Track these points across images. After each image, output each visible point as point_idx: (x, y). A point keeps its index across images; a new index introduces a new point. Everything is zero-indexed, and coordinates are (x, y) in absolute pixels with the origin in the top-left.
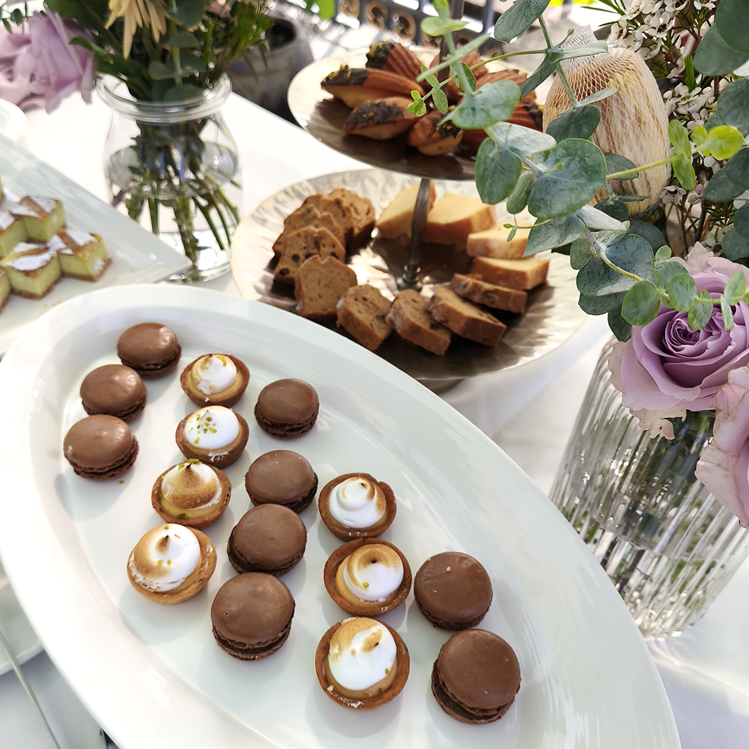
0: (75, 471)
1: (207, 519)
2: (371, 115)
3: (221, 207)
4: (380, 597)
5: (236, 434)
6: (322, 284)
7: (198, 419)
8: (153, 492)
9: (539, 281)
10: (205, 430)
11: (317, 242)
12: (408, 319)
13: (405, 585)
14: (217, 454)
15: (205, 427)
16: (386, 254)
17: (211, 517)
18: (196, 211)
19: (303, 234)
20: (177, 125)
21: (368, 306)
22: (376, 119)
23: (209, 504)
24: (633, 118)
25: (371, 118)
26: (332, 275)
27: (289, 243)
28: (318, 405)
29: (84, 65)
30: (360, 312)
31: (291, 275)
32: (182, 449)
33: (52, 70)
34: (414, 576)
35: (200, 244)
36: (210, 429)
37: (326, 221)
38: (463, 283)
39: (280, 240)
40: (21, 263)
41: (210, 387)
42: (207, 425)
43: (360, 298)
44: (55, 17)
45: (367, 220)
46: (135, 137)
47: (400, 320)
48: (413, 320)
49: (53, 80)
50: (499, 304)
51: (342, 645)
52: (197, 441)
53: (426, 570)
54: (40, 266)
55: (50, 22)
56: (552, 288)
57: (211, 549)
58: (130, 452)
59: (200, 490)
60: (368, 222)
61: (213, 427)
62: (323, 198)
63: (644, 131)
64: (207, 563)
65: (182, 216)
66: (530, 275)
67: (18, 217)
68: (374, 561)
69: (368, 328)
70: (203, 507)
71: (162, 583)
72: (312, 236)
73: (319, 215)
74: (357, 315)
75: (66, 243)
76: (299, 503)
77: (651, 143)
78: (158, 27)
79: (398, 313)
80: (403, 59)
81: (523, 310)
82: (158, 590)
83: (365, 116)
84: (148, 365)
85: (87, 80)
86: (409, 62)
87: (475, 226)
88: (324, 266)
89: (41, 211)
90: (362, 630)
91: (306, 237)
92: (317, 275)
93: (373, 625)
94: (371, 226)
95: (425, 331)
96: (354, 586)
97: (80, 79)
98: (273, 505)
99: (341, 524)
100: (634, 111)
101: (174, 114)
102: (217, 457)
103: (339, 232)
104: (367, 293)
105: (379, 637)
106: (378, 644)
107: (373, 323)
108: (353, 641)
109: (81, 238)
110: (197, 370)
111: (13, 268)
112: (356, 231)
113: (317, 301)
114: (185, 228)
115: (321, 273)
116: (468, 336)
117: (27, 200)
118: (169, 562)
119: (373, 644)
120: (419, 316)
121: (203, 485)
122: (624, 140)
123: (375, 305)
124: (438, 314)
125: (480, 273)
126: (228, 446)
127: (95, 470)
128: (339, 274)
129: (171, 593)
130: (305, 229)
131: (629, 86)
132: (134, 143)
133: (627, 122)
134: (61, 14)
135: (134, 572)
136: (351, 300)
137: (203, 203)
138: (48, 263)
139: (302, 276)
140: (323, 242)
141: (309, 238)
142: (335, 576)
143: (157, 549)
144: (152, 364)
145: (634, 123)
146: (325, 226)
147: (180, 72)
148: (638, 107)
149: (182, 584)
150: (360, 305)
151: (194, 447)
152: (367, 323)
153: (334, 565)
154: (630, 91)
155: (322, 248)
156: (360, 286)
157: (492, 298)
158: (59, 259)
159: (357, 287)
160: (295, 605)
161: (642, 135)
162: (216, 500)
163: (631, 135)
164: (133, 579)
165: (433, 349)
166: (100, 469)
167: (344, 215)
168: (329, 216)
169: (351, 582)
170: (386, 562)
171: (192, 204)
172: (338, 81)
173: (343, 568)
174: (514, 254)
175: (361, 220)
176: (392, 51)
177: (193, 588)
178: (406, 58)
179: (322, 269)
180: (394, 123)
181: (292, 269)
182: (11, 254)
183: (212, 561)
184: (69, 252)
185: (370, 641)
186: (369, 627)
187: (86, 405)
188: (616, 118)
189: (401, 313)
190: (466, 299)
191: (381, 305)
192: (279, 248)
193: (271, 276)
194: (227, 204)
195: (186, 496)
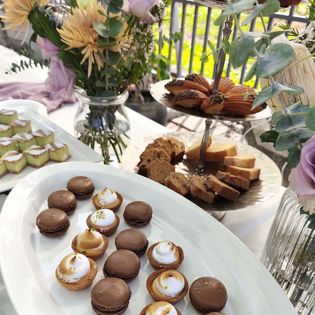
0: (40, 231)
1: (95, 254)
2: (184, 94)
3: (120, 144)
4: (172, 294)
5: (114, 221)
6: (159, 171)
7: (97, 213)
8: (73, 241)
9: (256, 177)
10: (100, 217)
11: (159, 155)
12: (196, 186)
13: (185, 290)
14: (104, 229)
15: (100, 216)
16: (189, 165)
17: (97, 254)
18: (110, 145)
19: (153, 151)
20: (105, 107)
21: (179, 181)
22: (186, 96)
23: (97, 248)
24: (302, 69)
25: (185, 96)
26: (164, 168)
27: (147, 154)
28: (152, 213)
29: (69, 81)
30: (175, 182)
31: (147, 167)
32: (89, 226)
33: (56, 82)
34: (189, 286)
35: (110, 159)
36: (102, 217)
37: (163, 147)
38: (222, 174)
39: (143, 154)
40: (32, 152)
41: (105, 202)
42: (101, 215)
43: (175, 177)
44: (60, 61)
45: (181, 150)
46: (88, 113)
47: (193, 186)
48: (198, 186)
49: (56, 86)
50: (238, 184)
51: (151, 312)
52: (95, 222)
53: (196, 283)
54: (40, 154)
55: (58, 63)
56: (261, 181)
57: (96, 267)
58: (65, 225)
59: (94, 241)
60: (182, 151)
61: (103, 216)
62: (163, 139)
63: (307, 76)
64: (93, 273)
65: (104, 146)
66: (251, 173)
67: (35, 137)
68: (171, 276)
69: (178, 189)
70: (94, 249)
71: (71, 279)
72: (157, 152)
73: (161, 145)
74: (174, 183)
75: (53, 147)
76: (139, 251)
77: (310, 82)
78: (100, 65)
79: (192, 183)
80: (200, 79)
81: (248, 189)
82: (68, 282)
83: (182, 95)
84: (79, 192)
85: (70, 87)
86: (203, 81)
87: (228, 154)
88: (161, 164)
89: (45, 135)
90: (162, 306)
91: (154, 152)
92: (158, 167)
93: (167, 304)
94: (183, 153)
95: (203, 192)
96: (160, 288)
97: (67, 87)
98: (126, 250)
99: (157, 262)
100: (303, 66)
101: (104, 102)
102: (104, 230)
103: (169, 152)
104: (179, 176)
105: (170, 310)
106: (169, 312)
107: (180, 187)
108: (157, 310)
109: (59, 145)
110: (99, 195)
111: (29, 153)
112: (176, 154)
113: (157, 177)
114: (105, 152)
115: (159, 166)
116: (223, 196)
117: (40, 131)
118: (75, 269)
119: (166, 312)
120: (201, 186)
121: (95, 239)
122: (298, 79)
123: (182, 181)
124: (210, 185)
125: (229, 172)
126: (109, 226)
127: (49, 231)
128: (167, 168)
129: (74, 284)
130: (154, 149)
131: (301, 55)
132: (88, 116)
133: (299, 71)
134: (63, 60)
135: (59, 273)
136: (172, 177)
137: (113, 142)
138: (44, 153)
139: (151, 167)
140: (161, 155)
141: (156, 153)
142: (152, 285)
143: (70, 262)
144: (81, 192)
145: (302, 72)
146: (163, 149)
147: (108, 85)
148: (304, 64)
149: (80, 280)
150: (175, 179)
151: (94, 225)
152: (178, 187)
153: (152, 279)
154: (301, 57)
155: (161, 157)
156: (176, 172)
157: (235, 181)
158: (49, 153)
159: (174, 173)
160: (131, 294)
161: (306, 77)
162: (101, 247)
163: (301, 77)
164: (57, 276)
165: (206, 200)
166: (50, 230)
167: (172, 147)
168: (165, 145)
169: (159, 286)
170: (177, 277)
171: (109, 142)
172: (172, 84)
173: (156, 281)
174: (245, 166)
175: (179, 150)
176: (196, 77)
177: (85, 283)
178: (201, 79)
179: (159, 165)
180: (195, 99)
181: (147, 165)
182: (29, 148)
183: (95, 272)
184: (53, 150)
185: (165, 311)
186: (165, 305)
187: (49, 205)
188: (294, 69)
189: (193, 183)
190: (222, 181)
191: (185, 181)
192: (143, 157)
193: (138, 168)
194: (123, 143)
195: (87, 243)
